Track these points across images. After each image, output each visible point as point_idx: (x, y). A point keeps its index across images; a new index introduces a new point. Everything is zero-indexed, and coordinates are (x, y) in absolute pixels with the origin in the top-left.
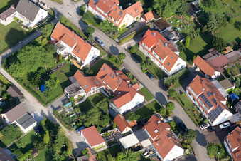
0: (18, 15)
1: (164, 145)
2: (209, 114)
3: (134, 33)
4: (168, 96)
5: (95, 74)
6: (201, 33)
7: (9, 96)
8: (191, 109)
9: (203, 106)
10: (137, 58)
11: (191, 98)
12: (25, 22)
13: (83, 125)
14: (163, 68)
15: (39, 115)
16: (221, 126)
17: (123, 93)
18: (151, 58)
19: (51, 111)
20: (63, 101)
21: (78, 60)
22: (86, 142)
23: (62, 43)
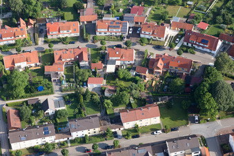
1: (127, 55)
2: (121, 31)
3: (37, 34)
4: (93, 42)
6: (63, 10)
7: (33, 105)
8: (110, 38)
9: (114, 30)
10: (55, 42)
11: (103, 34)
13: (83, 82)
14: (73, 35)
15: (57, 99)
16: (130, 32)
17: (82, 55)
18: (61, 36)
19: (60, 93)
20: (57, 85)
21: (33, 65)
22: (95, 86)
23: (16, 65)
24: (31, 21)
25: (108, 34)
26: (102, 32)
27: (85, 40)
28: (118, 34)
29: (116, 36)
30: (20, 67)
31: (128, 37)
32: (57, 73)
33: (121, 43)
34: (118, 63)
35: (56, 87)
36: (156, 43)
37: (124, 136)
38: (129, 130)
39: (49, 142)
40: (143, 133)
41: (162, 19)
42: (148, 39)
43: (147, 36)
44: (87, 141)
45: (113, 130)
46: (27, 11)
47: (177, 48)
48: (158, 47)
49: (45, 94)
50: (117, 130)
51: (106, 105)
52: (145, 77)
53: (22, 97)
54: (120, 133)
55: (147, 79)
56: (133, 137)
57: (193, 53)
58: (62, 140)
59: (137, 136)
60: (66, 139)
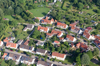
0: (27, 28)
1: (72, 39)
3: (54, 25)
5: (51, 33)
6: (68, 21)
7: (35, 41)
9: (76, 31)
11: (72, 31)
12: (30, 29)
13: (54, 41)
14: (64, 28)
16: (81, 34)
17: (59, 33)
21: (45, 32)
22: (56, 43)
23: (41, 30)
24: (56, 20)
25: (74, 32)
26: (72, 30)
27: (66, 31)
28: (77, 33)
29: (76, 33)
30: (41, 31)
31: (79, 35)
32: (49, 36)
33: (74, 35)
34: (68, 40)
35: (46, 40)
36: (86, 40)
37: (50, 59)
38: (53, 59)
39: (30, 52)
40: (56, 61)
41: (94, 34)
42: (84, 38)
43: (84, 37)
44: (39, 56)
45: (49, 57)
46: (56, 17)
47: (91, 43)
48: (85, 41)
49: (41, 40)
50: (50, 57)
51: (53, 49)
52: (72, 47)
53: (35, 38)
54: (50, 58)
55: (72, 48)
56: (52, 61)
57: (94, 46)
58: (33, 53)
59: (54, 61)
60: (35, 53)
